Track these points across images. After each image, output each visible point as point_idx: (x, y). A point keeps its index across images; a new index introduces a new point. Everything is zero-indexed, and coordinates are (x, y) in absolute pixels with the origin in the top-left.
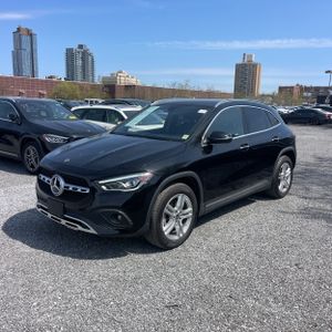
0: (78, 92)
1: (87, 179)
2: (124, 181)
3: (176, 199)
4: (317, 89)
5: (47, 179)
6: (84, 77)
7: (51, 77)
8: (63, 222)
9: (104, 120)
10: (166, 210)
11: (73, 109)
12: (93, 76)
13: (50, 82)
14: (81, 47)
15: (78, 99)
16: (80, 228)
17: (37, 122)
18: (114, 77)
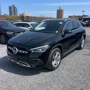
0: (13, 19)
1: (26, 48)
2: (40, 49)
3: (56, 53)
4: (79, 16)
5: (11, 48)
6: (15, 14)
7: (5, 14)
8: (18, 63)
9: (24, 27)
10: (53, 58)
11: (14, 23)
12: (17, 14)
13: (5, 16)
14: (13, 5)
15: (13, 20)
16: (24, 65)
17: (4, 28)
18: (23, 14)
